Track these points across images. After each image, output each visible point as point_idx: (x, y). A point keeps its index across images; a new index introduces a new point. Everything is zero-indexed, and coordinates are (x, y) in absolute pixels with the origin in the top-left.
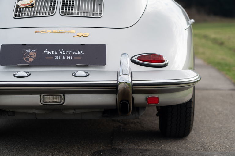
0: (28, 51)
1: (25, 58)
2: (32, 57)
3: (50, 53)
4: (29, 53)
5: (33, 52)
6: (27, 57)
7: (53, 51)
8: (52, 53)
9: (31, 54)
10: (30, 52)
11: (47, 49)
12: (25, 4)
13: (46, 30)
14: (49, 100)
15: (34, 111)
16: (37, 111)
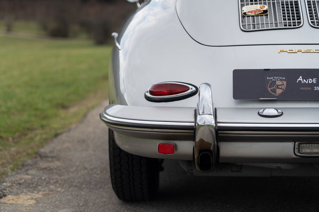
0: (274, 78)
1: (269, 89)
2: (280, 87)
3: (307, 83)
4: (275, 82)
5: (281, 80)
6: (272, 88)
7: (310, 79)
8: (310, 82)
9: (278, 83)
10: (277, 80)
11: (301, 77)
12: (255, 11)
13: (295, 48)
14: (308, 151)
15: (278, 165)
16: (283, 166)
